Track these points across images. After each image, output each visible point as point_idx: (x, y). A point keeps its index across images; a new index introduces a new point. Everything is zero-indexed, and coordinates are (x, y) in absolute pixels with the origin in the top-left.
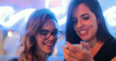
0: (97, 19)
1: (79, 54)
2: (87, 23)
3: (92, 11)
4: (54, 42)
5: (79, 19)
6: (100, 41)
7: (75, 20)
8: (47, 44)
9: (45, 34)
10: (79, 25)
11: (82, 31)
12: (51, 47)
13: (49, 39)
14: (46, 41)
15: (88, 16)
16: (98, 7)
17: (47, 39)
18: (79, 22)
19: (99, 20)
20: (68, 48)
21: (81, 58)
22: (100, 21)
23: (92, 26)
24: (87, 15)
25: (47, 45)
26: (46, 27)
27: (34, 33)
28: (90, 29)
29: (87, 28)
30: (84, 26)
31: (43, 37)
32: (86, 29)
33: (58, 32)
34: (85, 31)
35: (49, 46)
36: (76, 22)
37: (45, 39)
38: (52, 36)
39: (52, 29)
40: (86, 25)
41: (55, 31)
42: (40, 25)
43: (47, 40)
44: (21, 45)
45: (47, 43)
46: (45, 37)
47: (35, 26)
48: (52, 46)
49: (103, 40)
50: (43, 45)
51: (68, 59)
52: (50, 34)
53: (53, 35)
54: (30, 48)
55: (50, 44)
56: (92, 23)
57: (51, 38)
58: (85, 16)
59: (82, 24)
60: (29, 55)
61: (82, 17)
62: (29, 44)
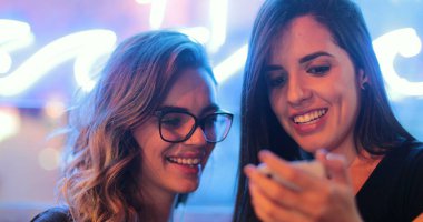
0: (357, 74)
1: (312, 197)
2: (321, 86)
3: (341, 44)
4: (204, 152)
5: (293, 71)
6: (367, 154)
7: (276, 74)
8: (179, 160)
9: (175, 124)
10: (294, 94)
11: (303, 114)
12: (194, 171)
13: (188, 142)
14: (178, 150)
16: (359, 30)
17: (179, 140)
18: (293, 82)
19: (364, 77)
20: (269, 176)
21: (320, 210)
22: (366, 80)
23: (339, 99)
24: (322, 57)
25: (182, 164)
26: (178, 98)
28: (334, 110)
29: (324, 104)
30: (311, 96)
31: (167, 135)
32: (318, 110)
33: (219, 118)
34: (316, 115)
35: (186, 165)
36: (282, 81)
37: (173, 143)
38: (198, 131)
39: (201, 103)
40: (317, 94)
41: (209, 113)
42: (158, 90)
43: (180, 146)
45: (181, 156)
46: (174, 133)
47: (140, 91)
48: (196, 165)
49: (377, 149)
50: (165, 164)
51: (271, 215)
52: (192, 122)
53: (203, 128)
54: (120, 172)
55: (189, 161)
56: (339, 88)
57: (197, 138)
58: (316, 62)
59: (304, 90)
60: (111, 202)
61: (304, 64)
62: (114, 161)
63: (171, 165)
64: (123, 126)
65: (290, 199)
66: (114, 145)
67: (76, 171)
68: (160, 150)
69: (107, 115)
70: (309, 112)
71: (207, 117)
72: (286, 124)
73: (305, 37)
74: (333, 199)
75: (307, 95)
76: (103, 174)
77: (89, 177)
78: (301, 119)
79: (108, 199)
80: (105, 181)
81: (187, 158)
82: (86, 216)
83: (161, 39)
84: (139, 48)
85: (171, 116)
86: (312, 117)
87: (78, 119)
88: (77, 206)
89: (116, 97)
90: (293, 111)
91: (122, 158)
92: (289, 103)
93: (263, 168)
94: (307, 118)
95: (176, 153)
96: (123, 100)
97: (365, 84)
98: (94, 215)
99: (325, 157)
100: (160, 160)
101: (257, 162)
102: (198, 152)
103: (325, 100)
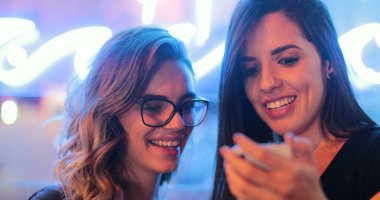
0: (323, 63)
2: (291, 76)
3: (309, 38)
4: (183, 135)
5: (265, 61)
6: (332, 137)
7: (251, 65)
8: (160, 143)
9: (156, 110)
10: (266, 82)
11: (274, 101)
12: (173, 152)
13: (168, 126)
14: (158, 133)
15: (296, 53)
16: (326, 26)
17: (160, 125)
18: (265, 72)
19: (330, 67)
20: (242, 157)
22: (331, 71)
23: (306, 87)
24: (291, 49)
25: (162, 146)
26: (156, 88)
27: (117, 107)
28: (302, 97)
29: (293, 92)
30: (281, 85)
31: (148, 120)
32: (288, 97)
33: (196, 104)
34: (286, 101)
35: (167, 147)
36: (255, 72)
37: (155, 127)
38: (177, 116)
40: (287, 83)
41: (187, 100)
42: (139, 81)
43: (161, 130)
44: (74, 147)
45: (162, 139)
47: (124, 81)
48: (175, 148)
49: (341, 133)
50: (147, 146)
51: (244, 192)
52: (170, 108)
53: (181, 114)
54: (107, 154)
55: (169, 144)
57: (176, 122)
58: (286, 54)
59: (275, 79)
61: (276, 56)
62: (102, 144)
63: (152, 148)
64: (110, 112)
65: (260, 177)
66: (102, 129)
67: (69, 153)
68: (143, 134)
69: (95, 103)
70: (280, 99)
71: (185, 104)
72: (260, 110)
73: (276, 31)
74: (300, 178)
75: (278, 84)
76: (92, 155)
78: (272, 105)
79: (97, 177)
80: (94, 162)
81: (167, 141)
82: (78, 192)
83: (143, 35)
85: (152, 103)
86: (282, 103)
89: (104, 86)
90: (265, 98)
92: (262, 91)
93: (237, 150)
94: (278, 104)
95: (157, 136)
97: (330, 75)
99: (292, 140)
100: (143, 143)
101: (231, 144)
102: (177, 135)
103: (294, 88)
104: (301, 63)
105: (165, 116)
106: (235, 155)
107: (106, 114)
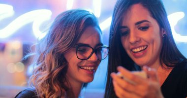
0: (161, 30)
2: (145, 35)
3: (154, 17)
4: (96, 64)
5: (132, 28)
7: (124, 30)
8: (85, 68)
9: (83, 51)
10: (132, 39)
11: (136, 48)
12: (92, 73)
13: (89, 60)
14: (84, 63)
16: (162, 11)
17: (86, 59)
18: (132, 34)
19: (164, 32)
20: (122, 78)
22: (165, 33)
23: (153, 41)
24: (145, 23)
25: (86, 69)
26: (85, 40)
27: (64, 49)
28: (151, 46)
29: (146, 44)
30: (139, 41)
31: (80, 56)
35: (88, 70)
36: (127, 33)
37: (83, 60)
39: (95, 42)
40: (143, 40)
41: (98, 47)
42: (76, 36)
43: (85, 61)
44: (40, 69)
45: (86, 66)
46: (82, 55)
47: (68, 36)
48: (92, 70)
52: (91, 50)
53: (96, 54)
55: (90, 68)
56: (153, 36)
57: (94, 58)
58: (143, 25)
59: (137, 37)
60: (55, 86)
61: (137, 25)
62: (56, 68)
63: (81, 70)
64: (60, 52)
66: (56, 61)
68: (76, 63)
69: (52, 47)
70: (140, 47)
72: (129, 53)
73: (137, 13)
75: (138, 39)
76: (51, 73)
77: (45, 75)
78: (135, 50)
79: (53, 85)
80: (52, 77)
81: (89, 67)
82: (43, 93)
83: (78, 13)
84: (67, 17)
85: (82, 48)
86: (141, 49)
87: (39, 49)
88: (39, 88)
89: (57, 39)
90: (132, 47)
91: (60, 66)
92: (131, 43)
93: (119, 74)
94: (138, 50)
95: (84, 64)
96: (60, 40)
97: (164, 35)
98: (47, 92)
100: (77, 68)
102: (93, 64)
103: (147, 42)
104: (150, 29)
105: (88, 54)
106: (118, 77)
107: (58, 53)
